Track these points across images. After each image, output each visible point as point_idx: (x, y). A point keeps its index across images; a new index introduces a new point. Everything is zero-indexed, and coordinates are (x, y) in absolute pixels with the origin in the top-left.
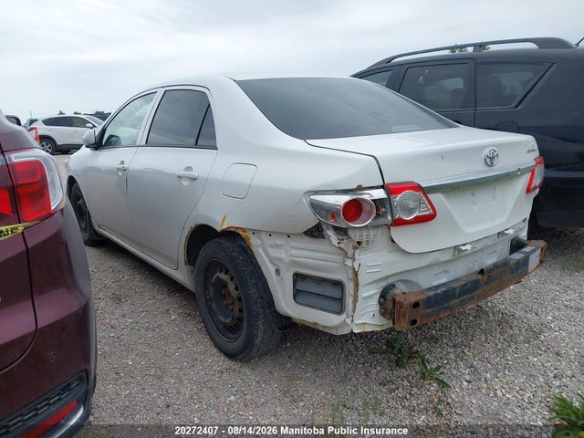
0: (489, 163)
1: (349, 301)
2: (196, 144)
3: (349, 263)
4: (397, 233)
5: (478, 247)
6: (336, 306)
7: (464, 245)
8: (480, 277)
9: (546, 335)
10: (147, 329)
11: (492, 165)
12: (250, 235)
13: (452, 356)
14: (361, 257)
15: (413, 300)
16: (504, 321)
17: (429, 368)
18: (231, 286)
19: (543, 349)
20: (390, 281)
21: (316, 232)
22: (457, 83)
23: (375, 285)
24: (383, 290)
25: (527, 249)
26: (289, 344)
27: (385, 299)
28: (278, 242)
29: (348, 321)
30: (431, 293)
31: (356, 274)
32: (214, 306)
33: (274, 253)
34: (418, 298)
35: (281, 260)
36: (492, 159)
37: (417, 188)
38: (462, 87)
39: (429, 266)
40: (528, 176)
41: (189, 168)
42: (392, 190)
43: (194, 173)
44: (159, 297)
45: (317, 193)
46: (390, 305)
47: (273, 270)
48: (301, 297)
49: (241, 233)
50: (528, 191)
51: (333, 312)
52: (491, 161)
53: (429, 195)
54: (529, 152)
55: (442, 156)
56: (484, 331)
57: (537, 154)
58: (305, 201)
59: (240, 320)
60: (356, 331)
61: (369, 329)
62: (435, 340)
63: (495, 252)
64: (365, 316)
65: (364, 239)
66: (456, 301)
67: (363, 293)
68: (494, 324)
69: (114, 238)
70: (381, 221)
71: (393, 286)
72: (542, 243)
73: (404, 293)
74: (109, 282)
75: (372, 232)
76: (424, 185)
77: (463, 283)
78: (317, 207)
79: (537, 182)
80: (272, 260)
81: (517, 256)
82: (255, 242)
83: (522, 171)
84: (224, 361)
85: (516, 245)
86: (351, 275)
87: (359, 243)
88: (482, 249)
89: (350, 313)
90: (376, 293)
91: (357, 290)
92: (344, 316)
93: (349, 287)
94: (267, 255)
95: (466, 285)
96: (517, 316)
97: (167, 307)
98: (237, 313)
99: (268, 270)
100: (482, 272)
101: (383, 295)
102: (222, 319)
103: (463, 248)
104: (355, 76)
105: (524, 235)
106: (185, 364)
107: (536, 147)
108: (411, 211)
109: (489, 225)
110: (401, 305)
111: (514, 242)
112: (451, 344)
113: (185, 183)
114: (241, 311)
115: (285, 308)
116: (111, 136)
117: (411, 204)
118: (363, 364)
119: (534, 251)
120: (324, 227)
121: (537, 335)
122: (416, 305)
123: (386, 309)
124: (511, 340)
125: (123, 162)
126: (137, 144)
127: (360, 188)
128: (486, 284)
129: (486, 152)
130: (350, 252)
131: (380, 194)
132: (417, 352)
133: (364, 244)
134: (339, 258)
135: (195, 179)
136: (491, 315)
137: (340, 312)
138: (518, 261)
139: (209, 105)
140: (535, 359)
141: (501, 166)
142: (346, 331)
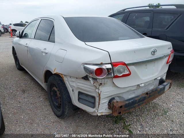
0: (153, 54)
1: (97, 104)
2: (49, 40)
3: (97, 90)
4: (115, 81)
5: (146, 84)
6: (93, 105)
7: (141, 84)
8: (146, 95)
9: (169, 113)
10: (31, 104)
11: (154, 54)
12: (64, 77)
13: (135, 120)
14: (102, 89)
15: (120, 105)
16: (155, 107)
17: (126, 124)
18: (58, 93)
19: (168, 119)
20: (113, 97)
21: (86, 78)
22: (148, 19)
23: (107, 98)
24: (110, 100)
25: (165, 84)
26: (79, 112)
27: (110, 103)
28: (73, 80)
29: (96, 111)
30: (127, 102)
31: (100, 95)
32: (53, 99)
33: (72, 84)
34: (122, 104)
35: (73, 86)
36: (154, 52)
37: (124, 64)
38: (149, 20)
39: (128, 92)
40: (167, 58)
41: (45, 49)
42: (114, 65)
43: (46, 51)
44: (38, 91)
45: (86, 64)
46: (112, 106)
47: (71, 90)
48: (80, 100)
49: (61, 75)
50: (167, 63)
51: (91, 107)
52: (154, 53)
53: (128, 67)
54: (169, 49)
55: (135, 51)
56: (147, 110)
57: (172, 49)
58: (82, 67)
59: (61, 105)
60: (99, 115)
61: (103, 114)
62: (130, 113)
63: (153, 84)
64: (103, 109)
65: (103, 83)
66: (137, 105)
67: (102, 101)
68: (151, 107)
69: (25, 69)
70: (110, 76)
71: (114, 98)
72: (170, 81)
73: (117, 102)
74: (22, 84)
75: (106, 80)
76: (126, 63)
77: (140, 98)
78: (86, 69)
79: (171, 59)
80: (71, 86)
81: (161, 87)
82: (65, 79)
83: (165, 56)
84: (55, 118)
85: (161, 82)
86: (98, 95)
87: (101, 84)
88: (148, 85)
89: (97, 108)
90: (107, 101)
91: (100, 101)
92: (95, 109)
93: (97, 99)
94: (69, 84)
95: (141, 99)
96: (160, 104)
97: (40, 95)
98: (60, 103)
99: (70, 89)
100: (147, 94)
101: (110, 102)
102: (55, 103)
103: (141, 85)
104: (109, 16)
105: (164, 78)
106: (42, 118)
107: (172, 47)
108: (121, 73)
109: (152, 76)
110: (115, 107)
111: (161, 80)
112: (135, 115)
113: (44, 54)
114: (61, 102)
115: (75, 103)
116: (25, 34)
117: (121, 70)
118: (104, 121)
119: (167, 84)
120: (89, 77)
121: (166, 112)
122: (121, 107)
123: (110, 107)
124: (156, 115)
125: (27, 44)
126: (32, 38)
127: (102, 64)
128: (148, 98)
129: (152, 50)
130: (98, 87)
131: (109, 66)
132: (123, 118)
133: (103, 84)
134: (94, 88)
135: (47, 53)
136: (151, 104)
137: (94, 107)
138: (161, 89)
139: (54, 26)
140: (164, 123)
141: (157, 55)
142: (95, 114)
